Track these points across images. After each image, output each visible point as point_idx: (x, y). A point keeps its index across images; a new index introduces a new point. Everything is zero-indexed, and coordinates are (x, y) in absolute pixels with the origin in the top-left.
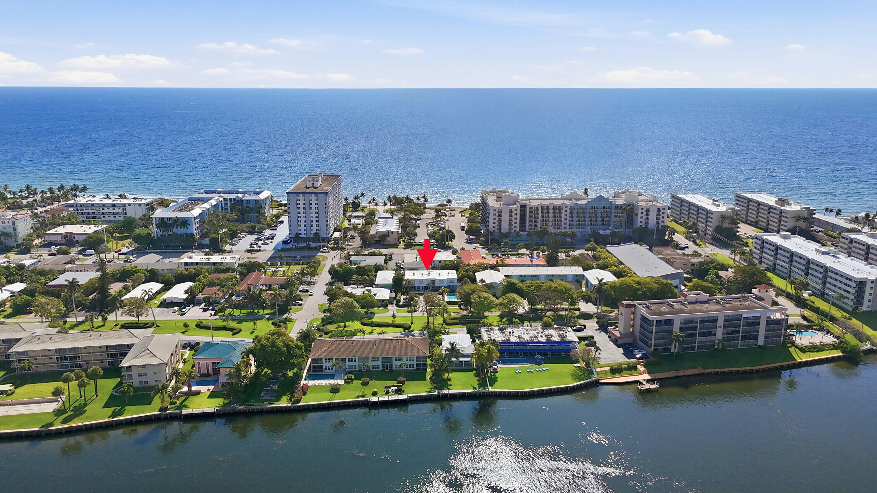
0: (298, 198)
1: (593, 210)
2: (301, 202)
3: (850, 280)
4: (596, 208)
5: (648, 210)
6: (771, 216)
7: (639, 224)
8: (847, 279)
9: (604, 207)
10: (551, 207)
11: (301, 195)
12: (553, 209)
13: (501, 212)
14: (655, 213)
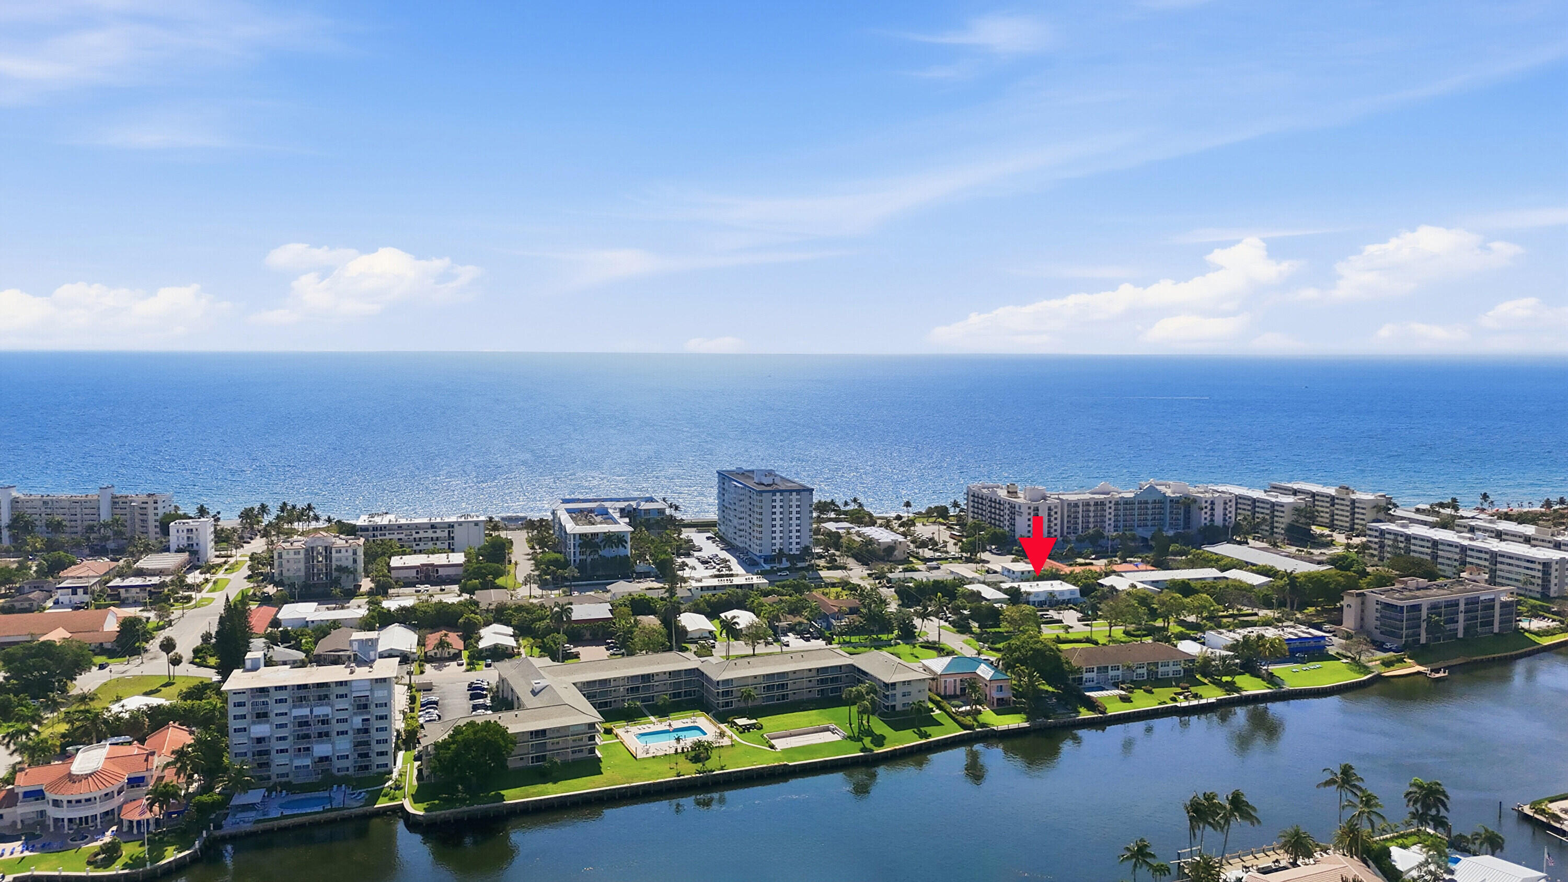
0: (774, 498)
1: (1143, 506)
2: (778, 504)
3: (1532, 562)
4: (1146, 502)
5: (1212, 503)
6: (1337, 509)
7: (1203, 521)
8: (1528, 561)
9: (1155, 502)
10: (1092, 503)
11: (778, 494)
12: (1094, 505)
13: (1038, 510)
14: (1222, 506)
